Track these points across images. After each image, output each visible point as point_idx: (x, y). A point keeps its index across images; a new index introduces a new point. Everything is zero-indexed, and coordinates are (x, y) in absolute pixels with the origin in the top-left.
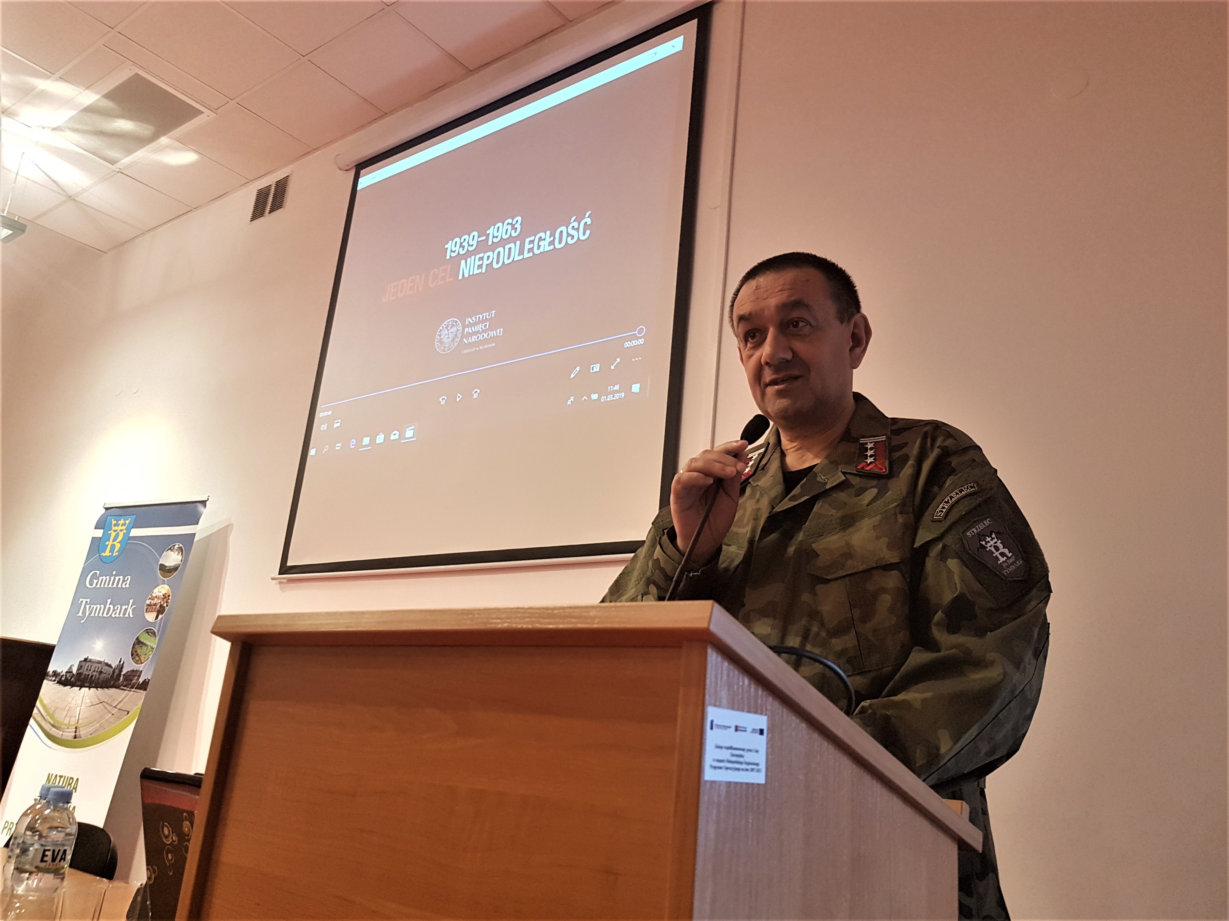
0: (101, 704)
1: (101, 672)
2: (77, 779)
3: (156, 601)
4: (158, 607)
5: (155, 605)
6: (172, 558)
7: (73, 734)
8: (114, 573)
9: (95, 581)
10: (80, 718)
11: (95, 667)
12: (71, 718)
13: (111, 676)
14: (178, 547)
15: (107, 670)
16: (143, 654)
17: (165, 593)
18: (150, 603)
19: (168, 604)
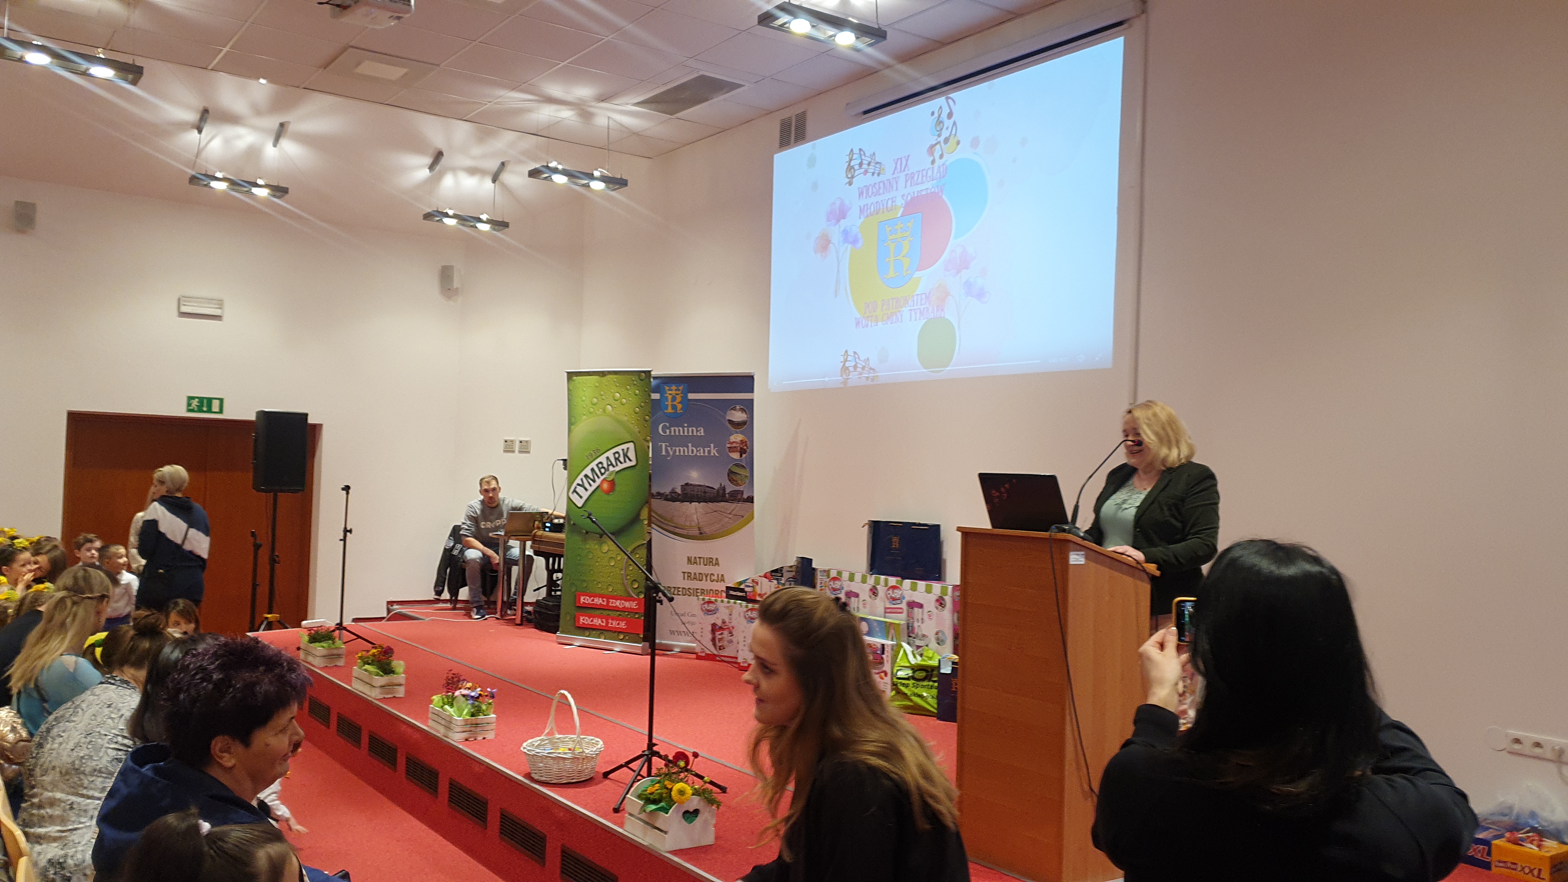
0: (715, 513)
1: (705, 492)
2: (717, 559)
3: (735, 445)
4: (739, 449)
5: (735, 447)
6: (738, 416)
7: (698, 532)
8: (686, 425)
9: (668, 431)
10: (700, 521)
11: (697, 489)
12: (690, 521)
13: (716, 495)
14: (740, 408)
15: (711, 491)
16: (739, 480)
17: (742, 440)
18: (730, 446)
19: (747, 447)
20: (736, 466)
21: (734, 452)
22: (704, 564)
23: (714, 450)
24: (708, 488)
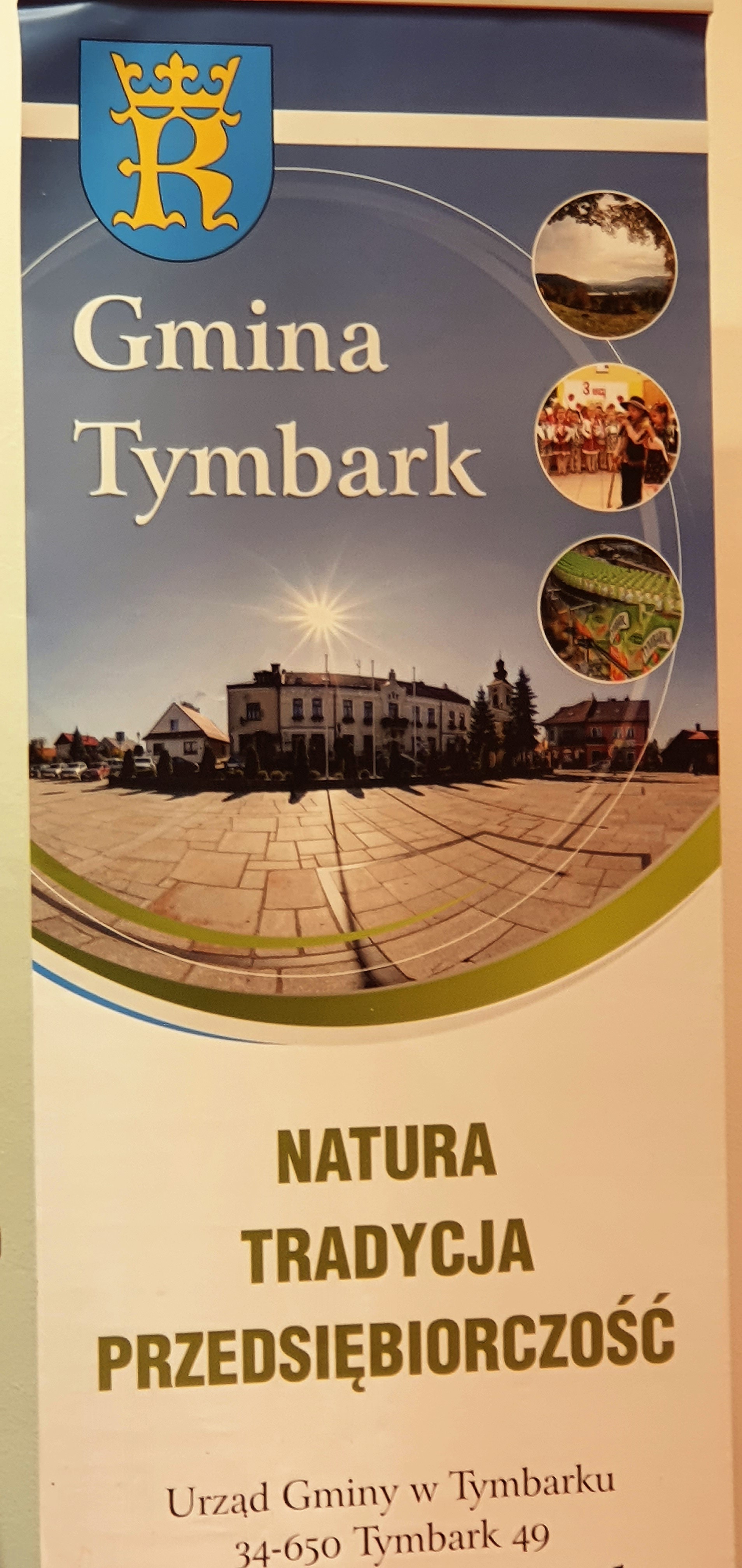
0: (468, 842)
2: (478, 1130)
8: (258, 306)
9: (137, 344)
10: (355, 908)
11: (340, 701)
12: (296, 910)
13: (471, 735)
14: (622, 208)
15: (437, 711)
16: (619, 639)
17: (634, 398)
18: (558, 436)
19: (671, 440)
20: (603, 554)
21: (584, 470)
22: (393, 1170)
23: (452, 459)
24: (419, 694)
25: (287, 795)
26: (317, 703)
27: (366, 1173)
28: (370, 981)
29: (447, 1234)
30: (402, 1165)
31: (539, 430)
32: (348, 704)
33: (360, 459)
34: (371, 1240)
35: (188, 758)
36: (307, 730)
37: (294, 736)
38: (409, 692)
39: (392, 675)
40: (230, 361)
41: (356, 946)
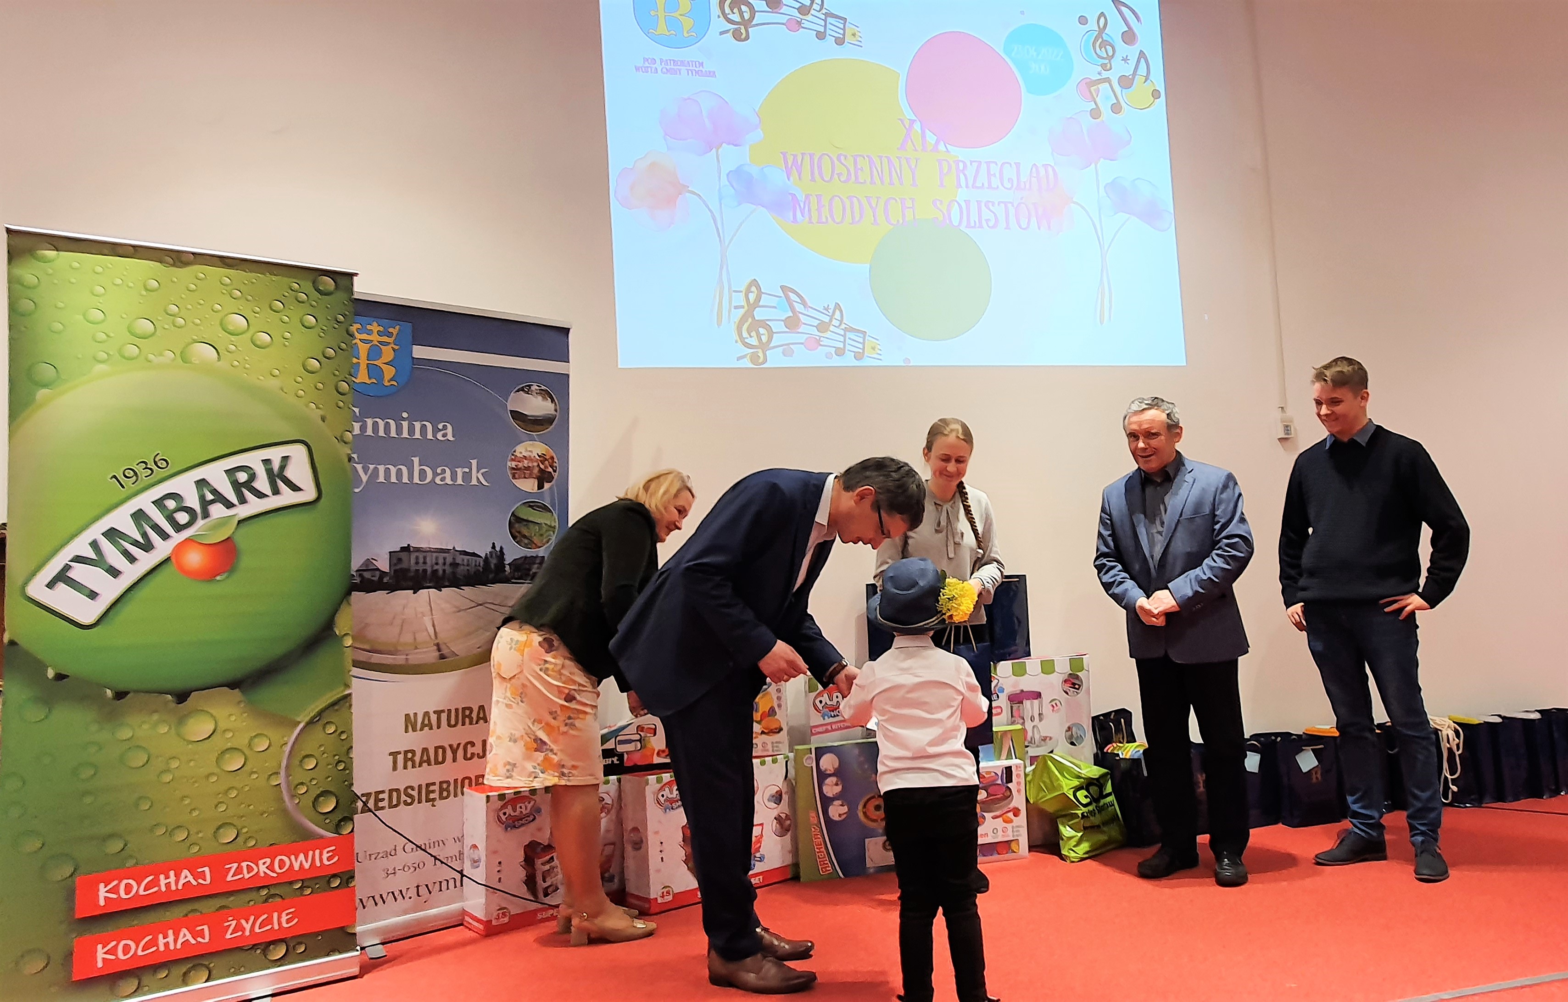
0: (480, 606)
1: (454, 565)
3: (526, 463)
4: (536, 471)
5: (527, 468)
6: (535, 405)
7: (437, 654)
8: (405, 415)
10: (437, 630)
11: (434, 558)
12: (415, 633)
13: (483, 568)
14: (540, 390)
15: (470, 560)
16: (535, 535)
17: (543, 454)
18: (516, 466)
19: (555, 469)
20: (530, 506)
21: (525, 478)
22: (449, 725)
23: (478, 472)
24: (464, 555)
25: (412, 591)
26: (425, 558)
27: (439, 727)
28: (442, 657)
29: (469, 746)
30: (453, 722)
31: (509, 464)
32: (437, 558)
33: (444, 471)
34: (440, 751)
35: (373, 578)
36: (421, 567)
37: (416, 570)
38: (460, 554)
39: (454, 548)
40: (393, 434)
41: (438, 645)
